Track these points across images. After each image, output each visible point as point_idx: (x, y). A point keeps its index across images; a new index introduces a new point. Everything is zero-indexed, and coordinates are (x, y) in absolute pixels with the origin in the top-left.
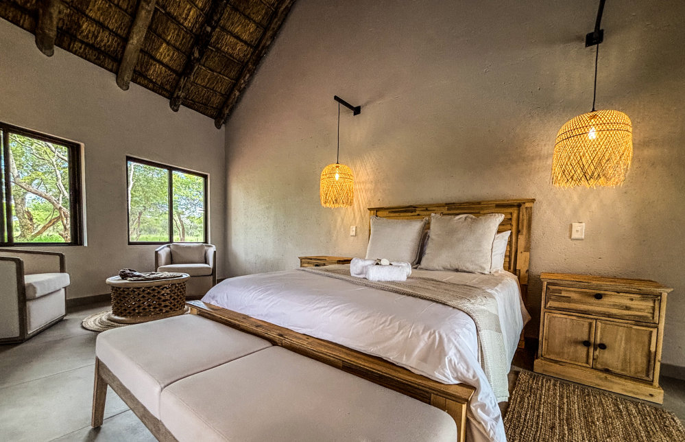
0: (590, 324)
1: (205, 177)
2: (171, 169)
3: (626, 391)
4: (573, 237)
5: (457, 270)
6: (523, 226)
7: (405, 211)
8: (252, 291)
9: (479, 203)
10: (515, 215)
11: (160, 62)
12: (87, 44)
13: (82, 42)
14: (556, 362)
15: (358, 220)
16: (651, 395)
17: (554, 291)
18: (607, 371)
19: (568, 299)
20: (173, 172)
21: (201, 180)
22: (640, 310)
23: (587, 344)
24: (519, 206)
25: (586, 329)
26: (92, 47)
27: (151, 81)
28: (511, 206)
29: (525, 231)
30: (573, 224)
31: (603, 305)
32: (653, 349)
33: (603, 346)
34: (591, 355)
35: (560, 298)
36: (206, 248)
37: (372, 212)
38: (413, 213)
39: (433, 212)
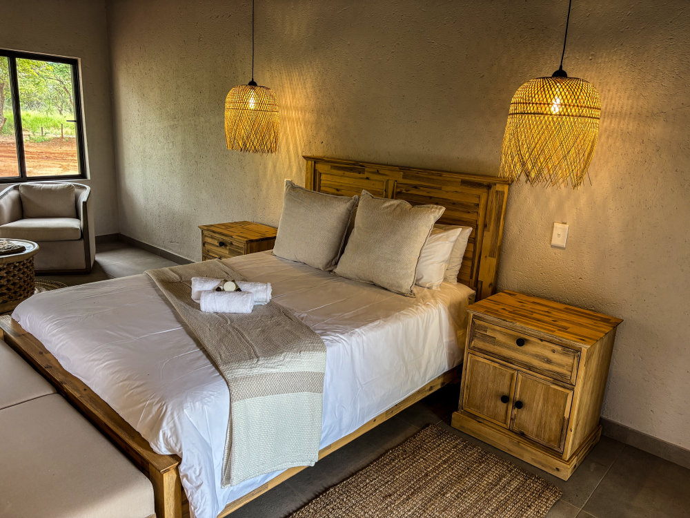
0: (512, 376)
1: (74, 63)
2: (12, 56)
3: (535, 461)
6: (490, 218)
7: (351, 170)
10: (483, 201)
14: (475, 417)
15: (294, 171)
16: (558, 469)
17: (480, 327)
18: (522, 435)
19: (493, 340)
20: (17, 60)
21: (68, 68)
22: (559, 365)
23: (505, 399)
24: (489, 187)
25: (507, 381)
28: (479, 185)
29: (492, 227)
30: (555, 224)
31: (525, 353)
32: (566, 415)
33: (519, 405)
34: (510, 412)
35: (485, 338)
36: (76, 190)
37: (310, 162)
38: (361, 175)
39: (387, 178)
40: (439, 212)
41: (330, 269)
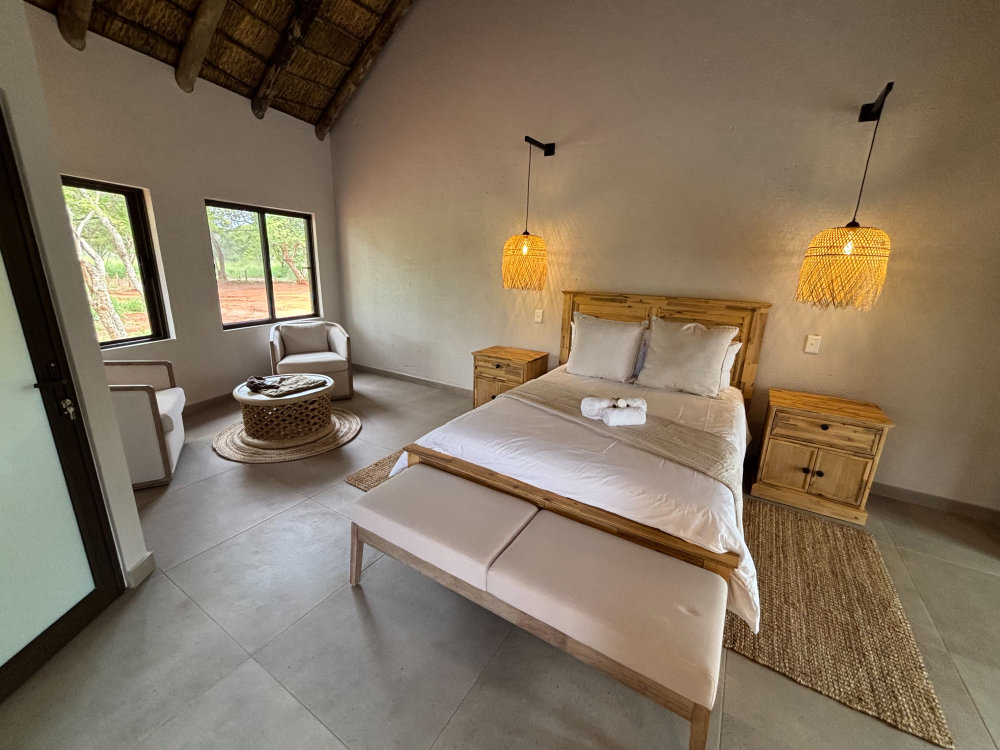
0: (812, 453)
1: (308, 218)
2: (262, 212)
3: (834, 514)
4: (807, 350)
5: (681, 391)
6: (754, 333)
7: (613, 300)
8: (497, 447)
9: (707, 300)
10: (747, 321)
11: (239, 44)
12: (132, 23)
13: (125, 21)
14: (773, 486)
15: (546, 302)
16: (856, 518)
17: (782, 418)
18: (820, 496)
19: (795, 427)
20: (267, 215)
21: (301, 222)
22: (860, 442)
23: (806, 471)
24: (753, 310)
25: (807, 457)
26: (138, 26)
27: (223, 71)
28: (744, 309)
29: (755, 341)
30: (810, 336)
31: (826, 435)
32: (865, 478)
33: (820, 474)
34: (808, 479)
35: (787, 426)
36: (327, 328)
37: (568, 296)
38: (623, 304)
39: (649, 306)
40: (735, 332)
41: (632, 381)
